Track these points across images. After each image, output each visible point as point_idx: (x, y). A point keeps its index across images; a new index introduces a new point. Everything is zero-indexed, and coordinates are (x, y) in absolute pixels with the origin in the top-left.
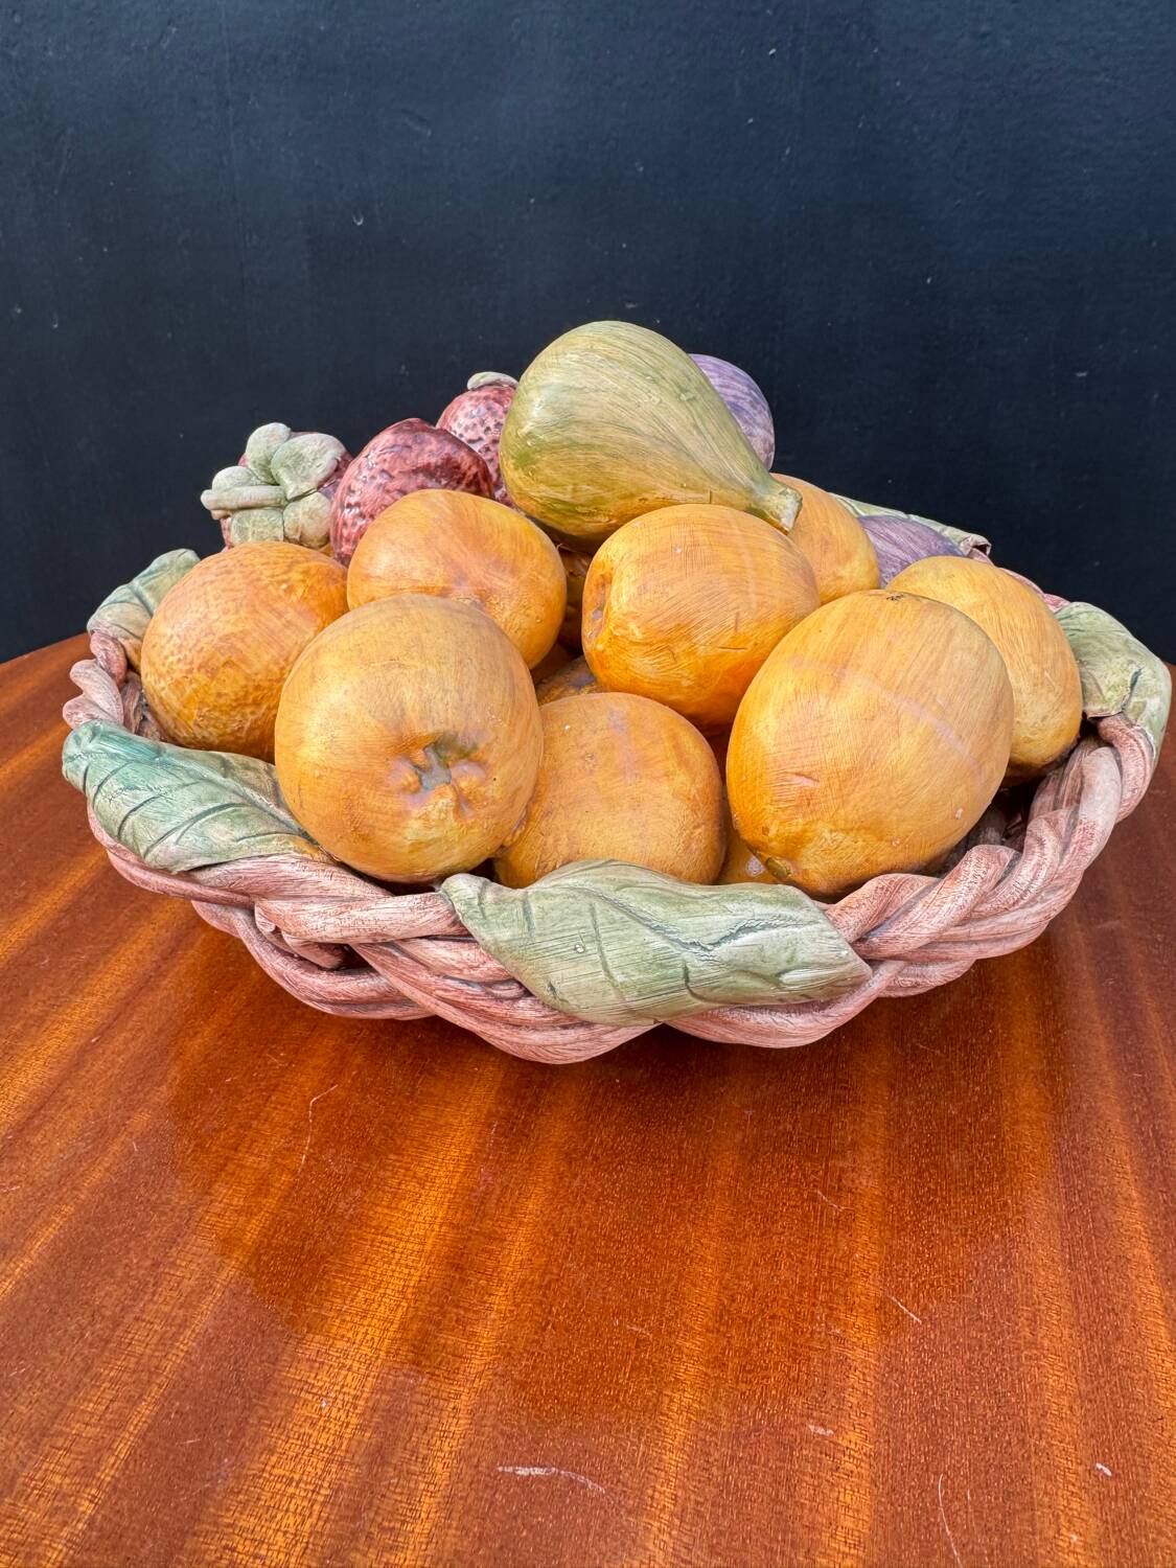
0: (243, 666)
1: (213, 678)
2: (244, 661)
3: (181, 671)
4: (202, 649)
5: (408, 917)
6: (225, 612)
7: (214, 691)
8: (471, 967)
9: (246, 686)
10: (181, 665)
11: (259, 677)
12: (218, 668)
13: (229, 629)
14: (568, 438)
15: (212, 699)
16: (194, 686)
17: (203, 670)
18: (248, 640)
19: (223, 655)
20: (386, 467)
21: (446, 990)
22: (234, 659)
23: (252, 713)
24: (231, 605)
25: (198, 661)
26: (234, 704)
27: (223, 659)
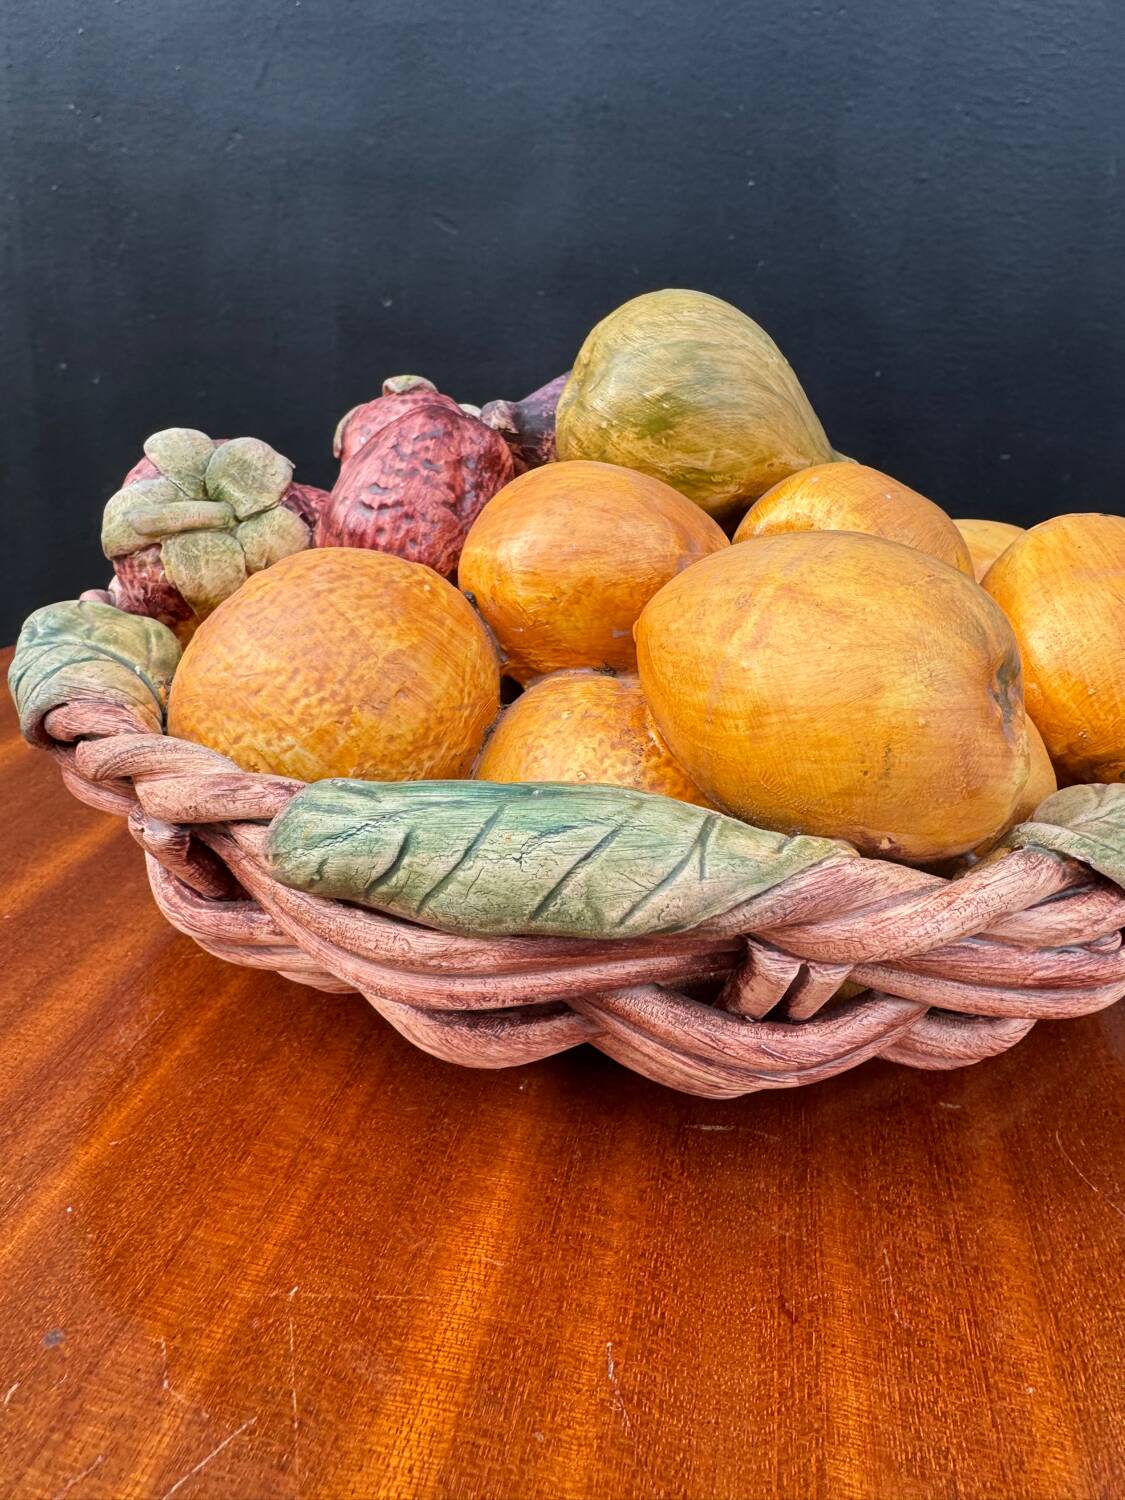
0: (421, 693)
1: (381, 716)
2: (422, 685)
3: (329, 714)
4: (362, 677)
5: (1028, 882)
6: (379, 625)
7: (384, 734)
8: (1096, 922)
9: (427, 720)
10: (327, 707)
11: (442, 704)
12: (389, 700)
13: (393, 645)
14: (713, 397)
15: (380, 746)
16: (353, 732)
17: (366, 708)
18: (421, 656)
19: (393, 681)
20: (430, 455)
21: (1048, 967)
22: (409, 684)
23: (431, 758)
24: (380, 615)
25: (358, 694)
26: (410, 748)
27: (395, 687)
